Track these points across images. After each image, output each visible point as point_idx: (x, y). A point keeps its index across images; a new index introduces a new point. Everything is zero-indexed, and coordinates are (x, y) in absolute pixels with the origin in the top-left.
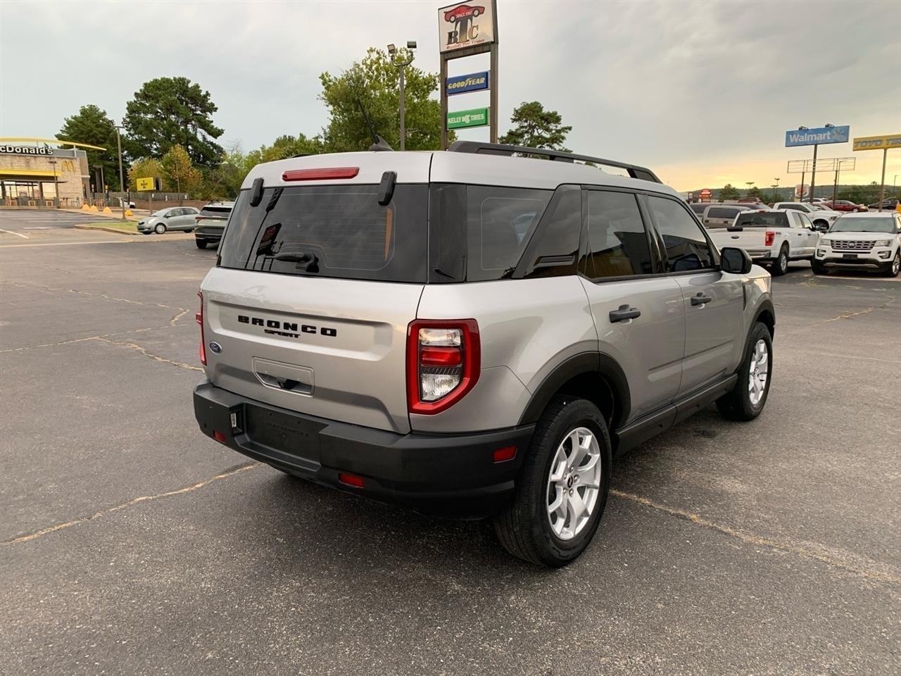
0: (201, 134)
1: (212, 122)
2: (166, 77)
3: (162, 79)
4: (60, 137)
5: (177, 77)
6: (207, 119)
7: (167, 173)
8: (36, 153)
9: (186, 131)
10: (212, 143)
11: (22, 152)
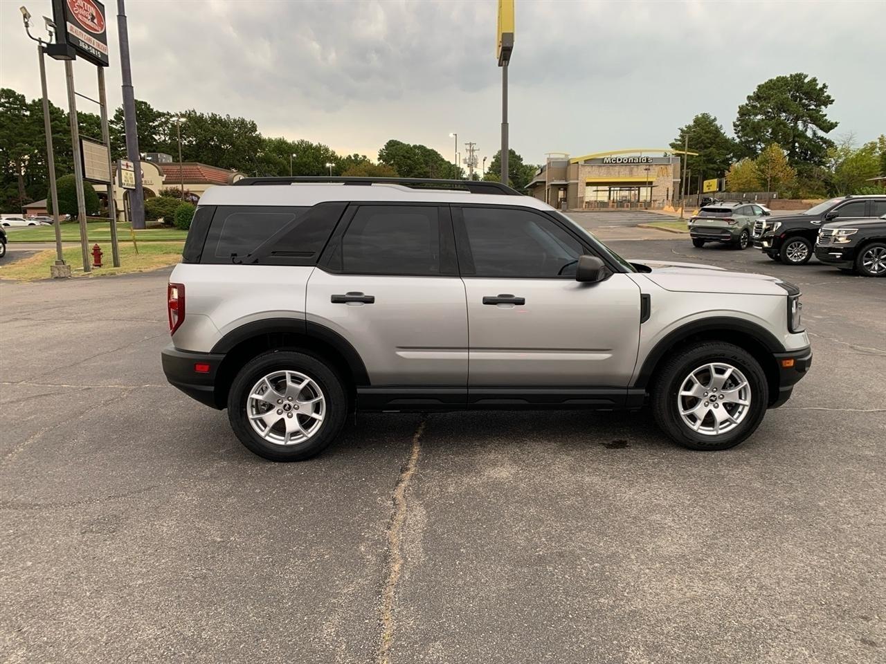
0: (811, 131)
1: (825, 115)
2: (782, 76)
3: (777, 78)
4: (673, 146)
5: (794, 74)
6: (821, 113)
7: (760, 173)
8: (639, 162)
9: (795, 128)
10: (822, 138)
11: (628, 162)
